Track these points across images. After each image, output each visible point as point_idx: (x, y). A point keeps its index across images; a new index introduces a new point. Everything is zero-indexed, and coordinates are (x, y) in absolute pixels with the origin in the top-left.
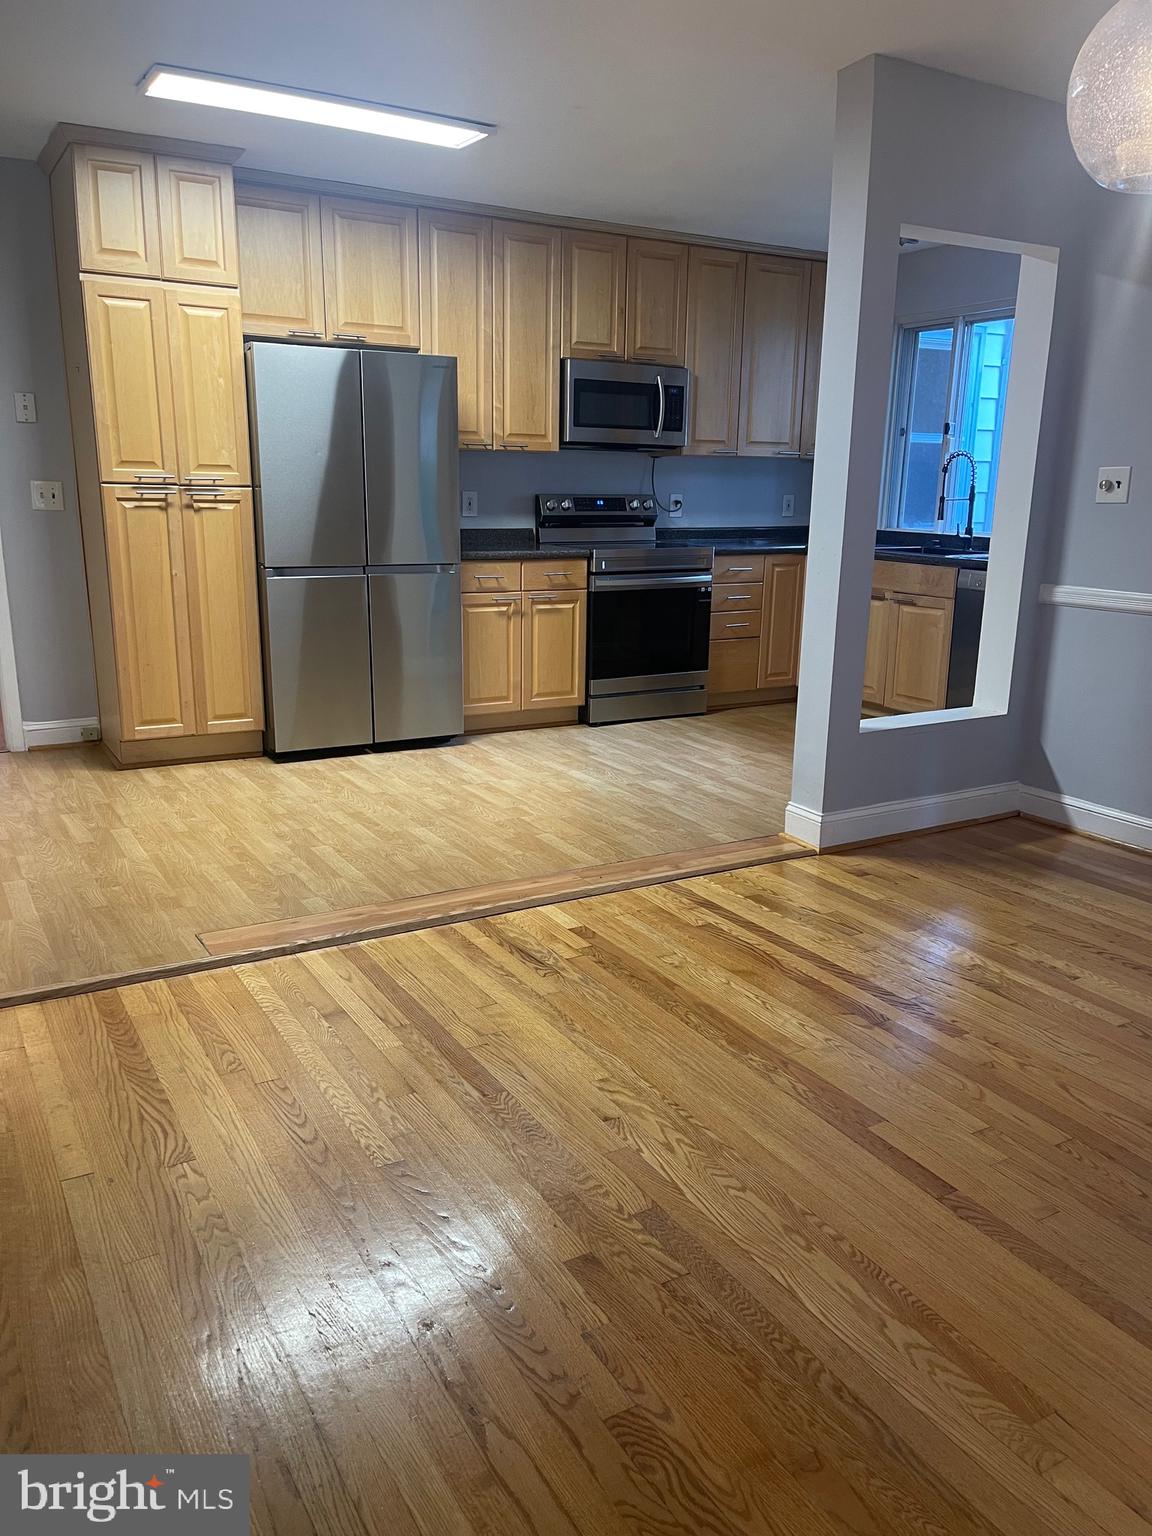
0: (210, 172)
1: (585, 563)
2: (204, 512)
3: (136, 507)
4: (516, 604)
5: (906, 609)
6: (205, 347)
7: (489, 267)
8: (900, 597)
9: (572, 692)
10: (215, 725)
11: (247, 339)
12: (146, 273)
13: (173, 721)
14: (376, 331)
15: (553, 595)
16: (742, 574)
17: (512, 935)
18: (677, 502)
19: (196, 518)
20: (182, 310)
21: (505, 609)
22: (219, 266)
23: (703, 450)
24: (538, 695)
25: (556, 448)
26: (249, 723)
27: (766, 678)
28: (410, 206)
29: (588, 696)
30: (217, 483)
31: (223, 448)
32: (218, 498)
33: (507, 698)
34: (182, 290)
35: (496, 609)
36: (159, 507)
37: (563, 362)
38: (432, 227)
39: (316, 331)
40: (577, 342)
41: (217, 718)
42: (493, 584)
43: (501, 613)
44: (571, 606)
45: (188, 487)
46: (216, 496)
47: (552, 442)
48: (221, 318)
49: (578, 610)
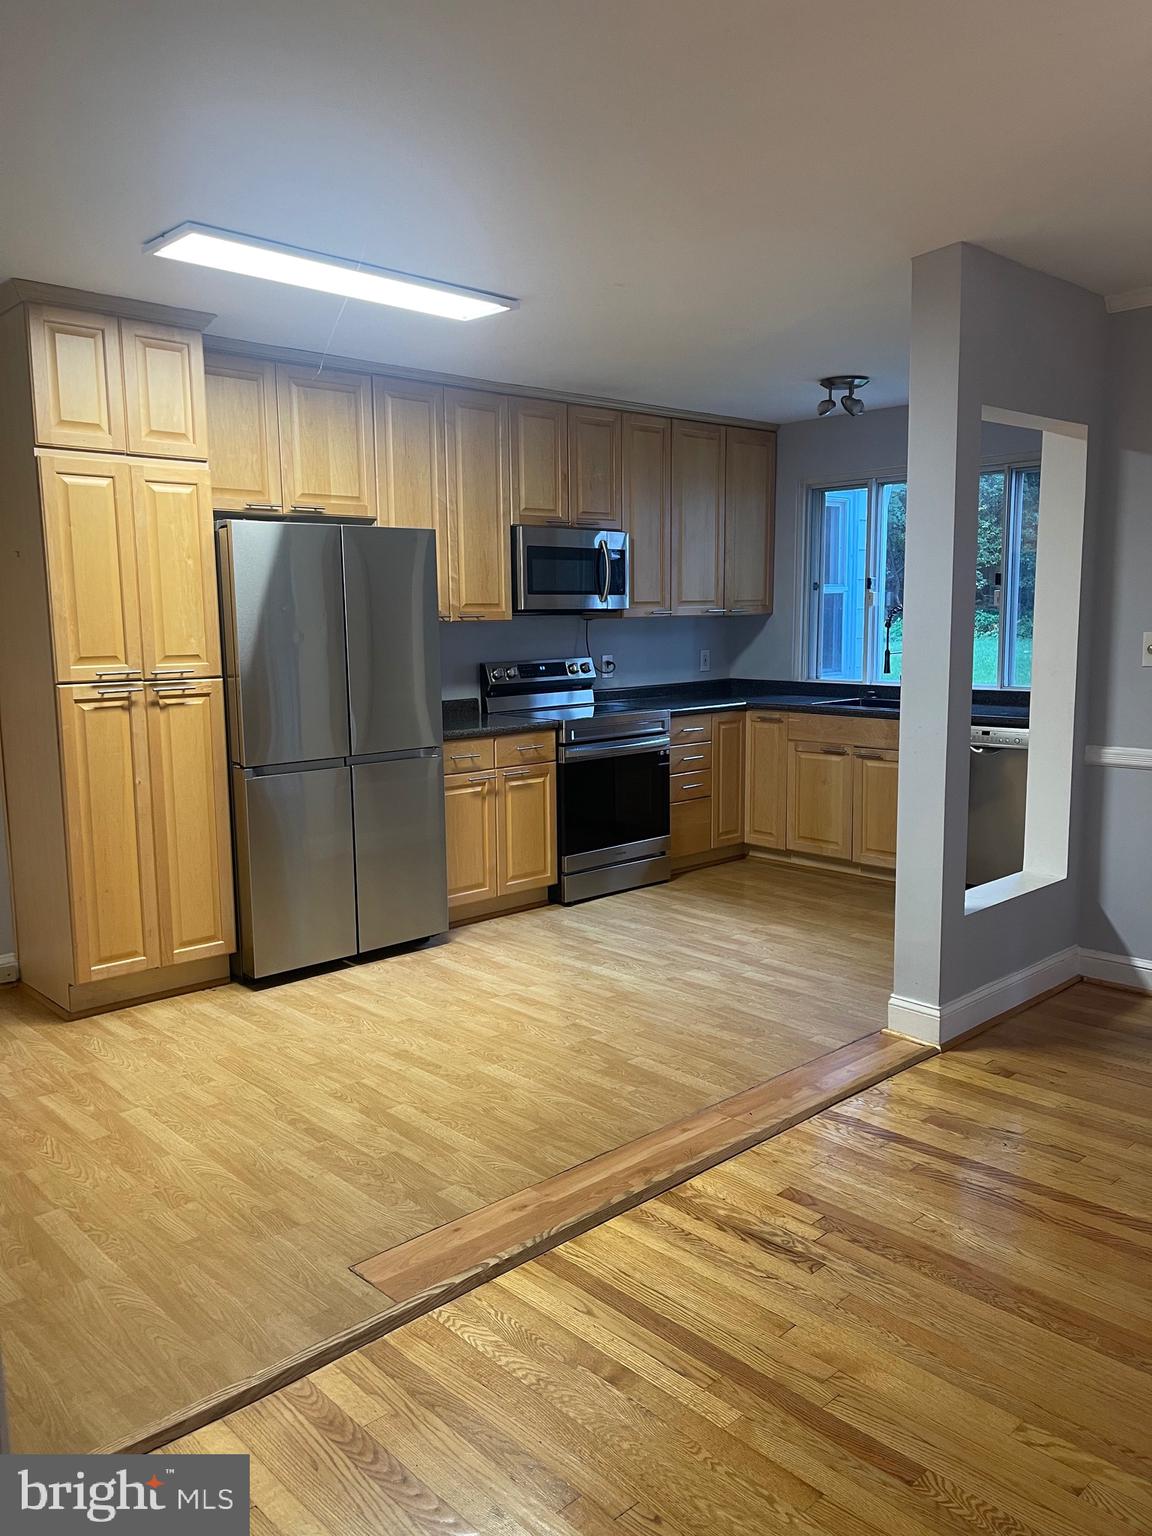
0: (178, 338)
1: (554, 734)
2: (172, 710)
3: (96, 709)
4: (490, 783)
5: (870, 763)
6: (173, 527)
7: (442, 436)
8: (863, 751)
9: (544, 871)
10: (182, 953)
11: (219, 515)
12: (109, 447)
13: (134, 954)
14: (333, 502)
15: (526, 770)
16: (694, 734)
17: (722, 1212)
18: (608, 663)
19: (163, 716)
20: (147, 486)
21: (479, 789)
22: (188, 438)
23: (641, 612)
24: (514, 878)
25: (509, 616)
26: (219, 946)
27: (719, 836)
28: (366, 374)
29: (560, 872)
30: (185, 675)
31: (191, 636)
32: (187, 692)
33: (482, 885)
34: (149, 466)
35: (470, 790)
36: (122, 707)
37: (513, 529)
38: (386, 395)
39: (273, 503)
40: (526, 509)
41: (184, 944)
42: (467, 764)
43: (476, 794)
44: (541, 780)
45: (154, 681)
46: (184, 690)
47: (505, 610)
48: (191, 495)
49: (548, 784)
